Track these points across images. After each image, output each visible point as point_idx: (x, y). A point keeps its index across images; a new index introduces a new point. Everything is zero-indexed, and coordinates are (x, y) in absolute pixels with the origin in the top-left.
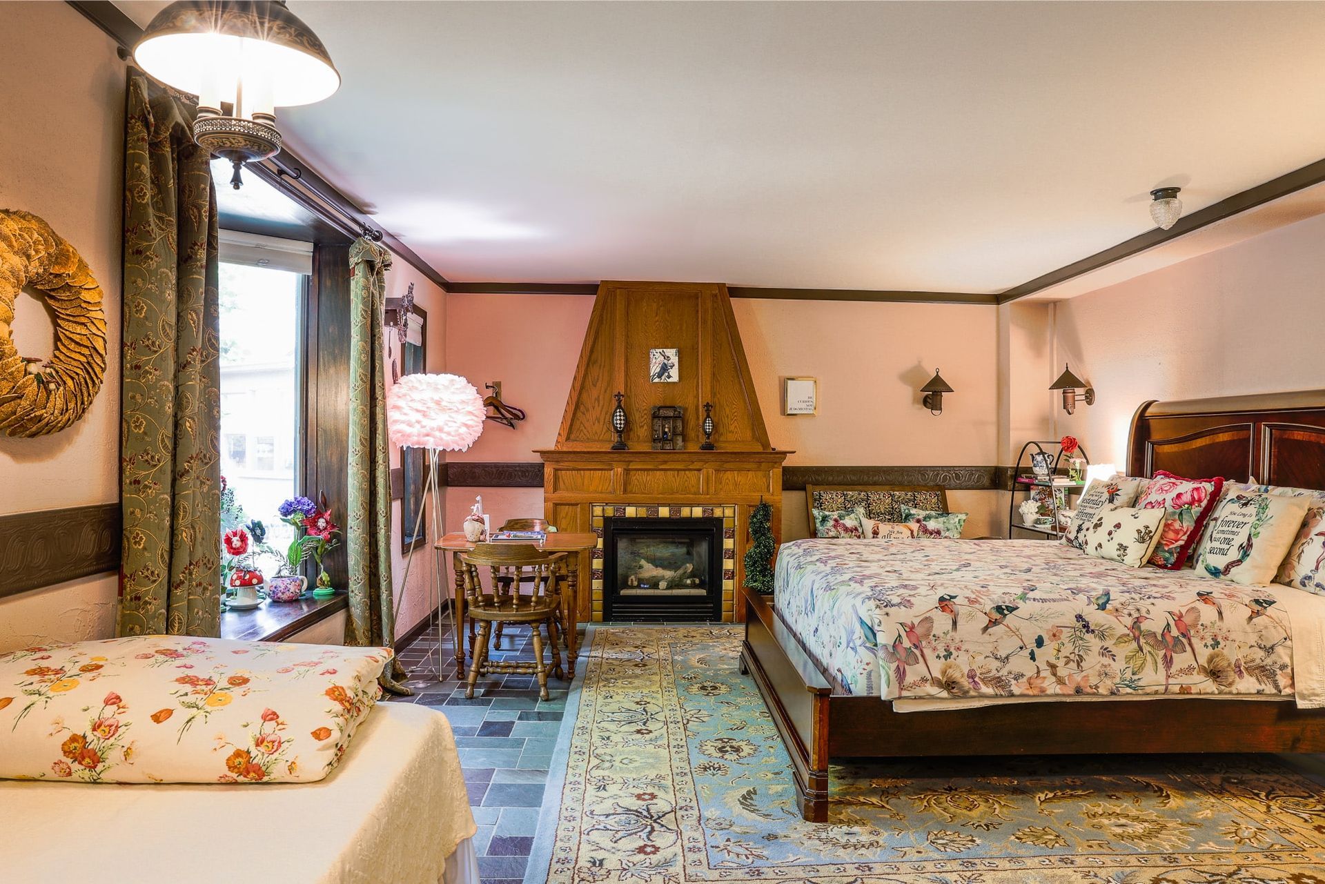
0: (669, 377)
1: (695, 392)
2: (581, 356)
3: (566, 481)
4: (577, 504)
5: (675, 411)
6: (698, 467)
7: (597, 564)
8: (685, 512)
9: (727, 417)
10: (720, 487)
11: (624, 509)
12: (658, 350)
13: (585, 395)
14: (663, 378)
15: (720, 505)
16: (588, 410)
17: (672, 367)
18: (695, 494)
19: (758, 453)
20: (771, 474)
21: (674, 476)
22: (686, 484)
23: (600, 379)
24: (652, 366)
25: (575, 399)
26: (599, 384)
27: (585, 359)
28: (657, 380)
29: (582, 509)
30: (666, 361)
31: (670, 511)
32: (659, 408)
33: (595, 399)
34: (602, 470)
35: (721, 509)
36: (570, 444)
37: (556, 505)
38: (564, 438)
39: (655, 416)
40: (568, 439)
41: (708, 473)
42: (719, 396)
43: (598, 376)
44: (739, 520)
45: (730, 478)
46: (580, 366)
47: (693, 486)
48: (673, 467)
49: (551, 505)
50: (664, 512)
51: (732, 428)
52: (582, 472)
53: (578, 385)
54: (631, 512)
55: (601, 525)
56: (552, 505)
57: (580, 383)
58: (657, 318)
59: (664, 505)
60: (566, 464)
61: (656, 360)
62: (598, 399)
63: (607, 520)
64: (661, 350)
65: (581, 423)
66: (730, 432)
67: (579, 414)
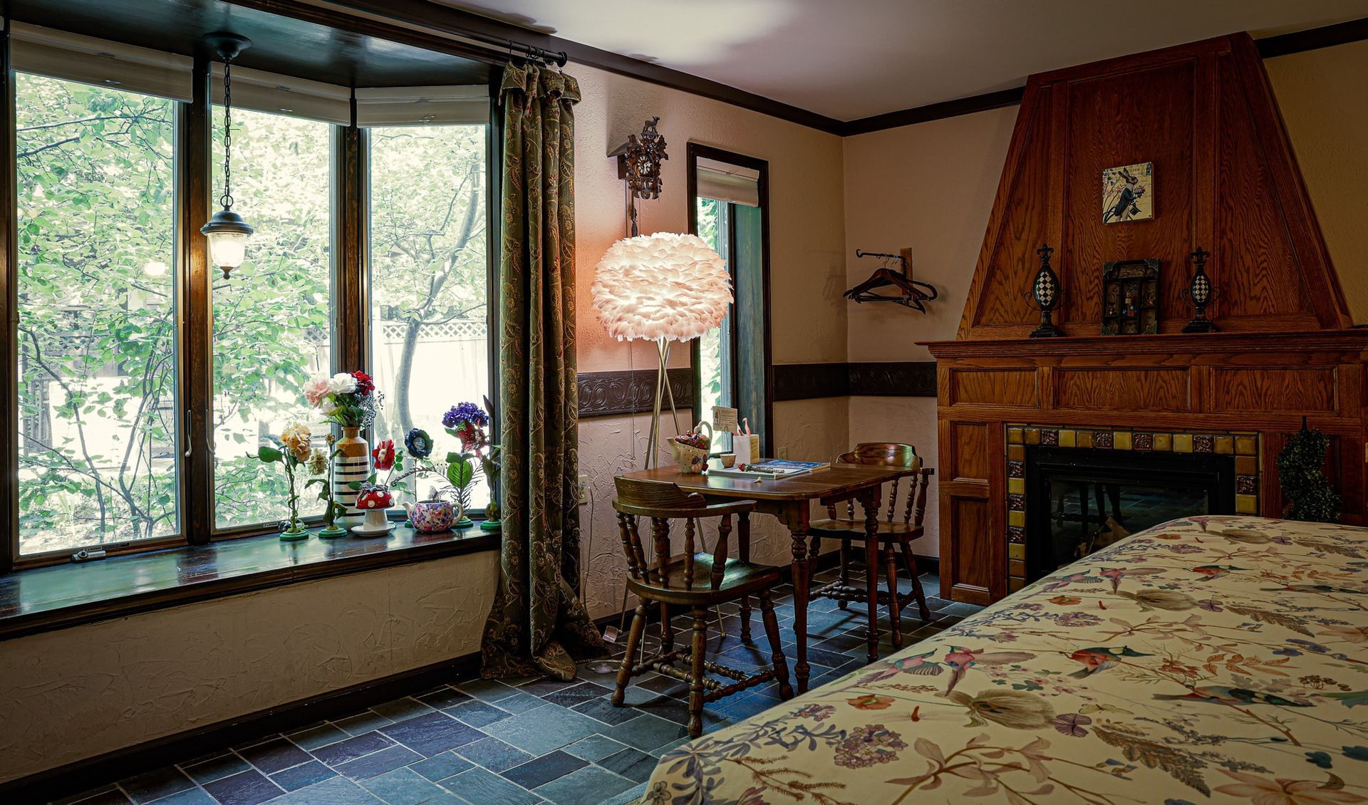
0: (1135, 211)
1: (1185, 232)
2: (998, 196)
3: (969, 388)
4: (984, 424)
5: (1147, 268)
6: (1181, 363)
7: (1017, 518)
8: (1161, 442)
9: (1248, 271)
10: (1228, 398)
11: (1057, 434)
12: (1116, 170)
13: (1003, 256)
14: (1124, 214)
15: (1227, 432)
16: (1007, 278)
17: (1139, 194)
18: (1178, 410)
19: (1311, 334)
20: (1335, 375)
21: (1139, 380)
22: (1162, 393)
23: (1026, 228)
24: (1105, 196)
25: (987, 263)
26: (1024, 236)
27: (1004, 200)
28: (1113, 219)
29: (991, 432)
30: (1129, 186)
31: (1133, 439)
32: (1119, 266)
33: (1019, 260)
34: (1020, 370)
35: (1229, 439)
36: (979, 330)
37: (954, 425)
38: (970, 320)
39: (1108, 280)
40: (976, 323)
41: (1200, 373)
42: (1230, 235)
43: (1024, 224)
44: (1266, 461)
45: (1246, 382)
46: (996, 214)
47: (1174, 397)
48: (1135, 364)
49: (946, 422)
50: (1123, 440)
51: (1257, 291)
52: (992, 374)
53: (992, 242)
54: (1067, 438)
55: (1021, 456)
56: (948, 424)
57: (995, 237)
58: (1118, 119)
59: (1122, 429)
60: (967, 361)
61: (1113, 185)
62: (1022, 260)
63: (1031, 451)
64: (1121, 169)
65: (997, 298)
66: (1251, 299)
67: (995, 285)
